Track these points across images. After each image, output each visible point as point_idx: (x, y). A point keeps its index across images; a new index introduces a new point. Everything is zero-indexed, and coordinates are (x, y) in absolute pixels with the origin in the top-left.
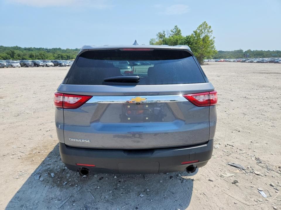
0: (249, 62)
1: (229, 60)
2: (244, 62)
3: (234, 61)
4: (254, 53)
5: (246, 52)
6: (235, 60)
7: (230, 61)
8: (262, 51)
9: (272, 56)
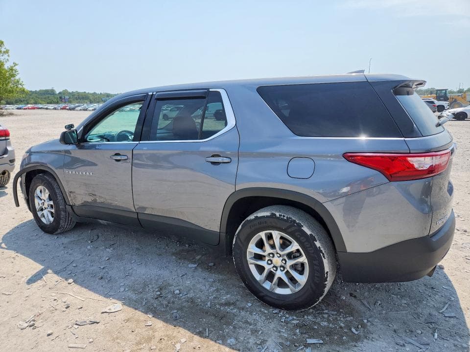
0: (80, 110)
1: (46, 107)
2: (73, 109)
3: (55, 109)
4: (74, 95)
5: (60, 93)
6: (56, 106)
7: (47, 109)
8: (85, 92)
9: (102, 101)
